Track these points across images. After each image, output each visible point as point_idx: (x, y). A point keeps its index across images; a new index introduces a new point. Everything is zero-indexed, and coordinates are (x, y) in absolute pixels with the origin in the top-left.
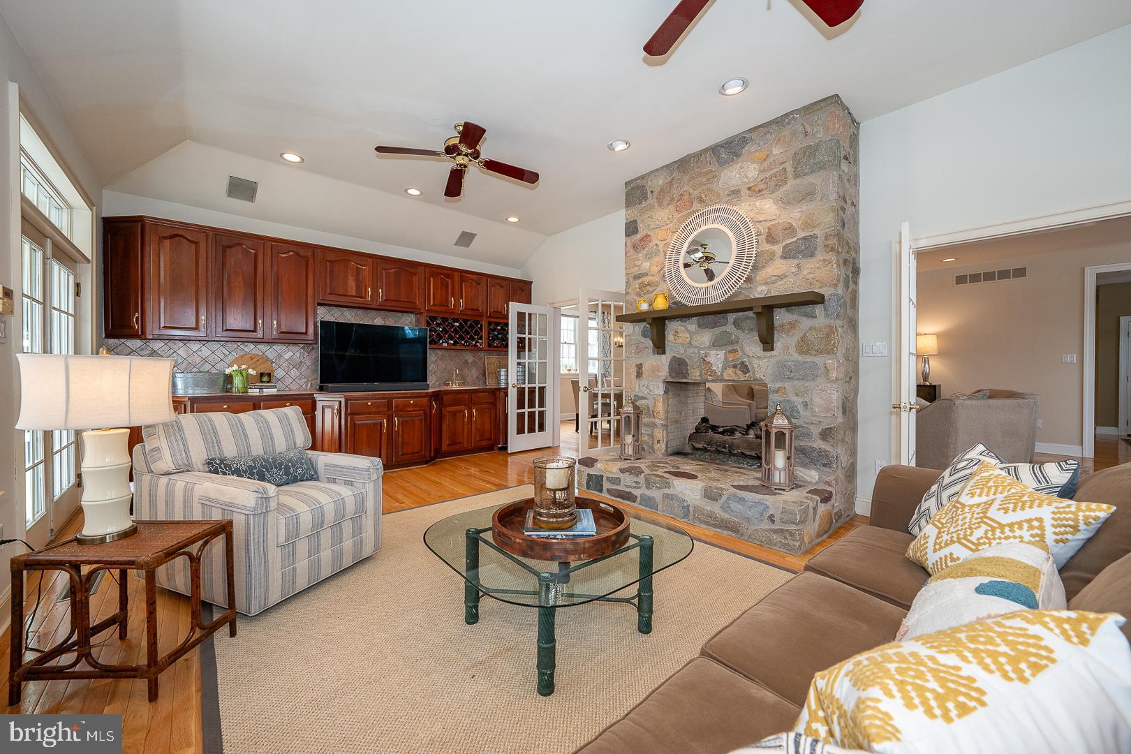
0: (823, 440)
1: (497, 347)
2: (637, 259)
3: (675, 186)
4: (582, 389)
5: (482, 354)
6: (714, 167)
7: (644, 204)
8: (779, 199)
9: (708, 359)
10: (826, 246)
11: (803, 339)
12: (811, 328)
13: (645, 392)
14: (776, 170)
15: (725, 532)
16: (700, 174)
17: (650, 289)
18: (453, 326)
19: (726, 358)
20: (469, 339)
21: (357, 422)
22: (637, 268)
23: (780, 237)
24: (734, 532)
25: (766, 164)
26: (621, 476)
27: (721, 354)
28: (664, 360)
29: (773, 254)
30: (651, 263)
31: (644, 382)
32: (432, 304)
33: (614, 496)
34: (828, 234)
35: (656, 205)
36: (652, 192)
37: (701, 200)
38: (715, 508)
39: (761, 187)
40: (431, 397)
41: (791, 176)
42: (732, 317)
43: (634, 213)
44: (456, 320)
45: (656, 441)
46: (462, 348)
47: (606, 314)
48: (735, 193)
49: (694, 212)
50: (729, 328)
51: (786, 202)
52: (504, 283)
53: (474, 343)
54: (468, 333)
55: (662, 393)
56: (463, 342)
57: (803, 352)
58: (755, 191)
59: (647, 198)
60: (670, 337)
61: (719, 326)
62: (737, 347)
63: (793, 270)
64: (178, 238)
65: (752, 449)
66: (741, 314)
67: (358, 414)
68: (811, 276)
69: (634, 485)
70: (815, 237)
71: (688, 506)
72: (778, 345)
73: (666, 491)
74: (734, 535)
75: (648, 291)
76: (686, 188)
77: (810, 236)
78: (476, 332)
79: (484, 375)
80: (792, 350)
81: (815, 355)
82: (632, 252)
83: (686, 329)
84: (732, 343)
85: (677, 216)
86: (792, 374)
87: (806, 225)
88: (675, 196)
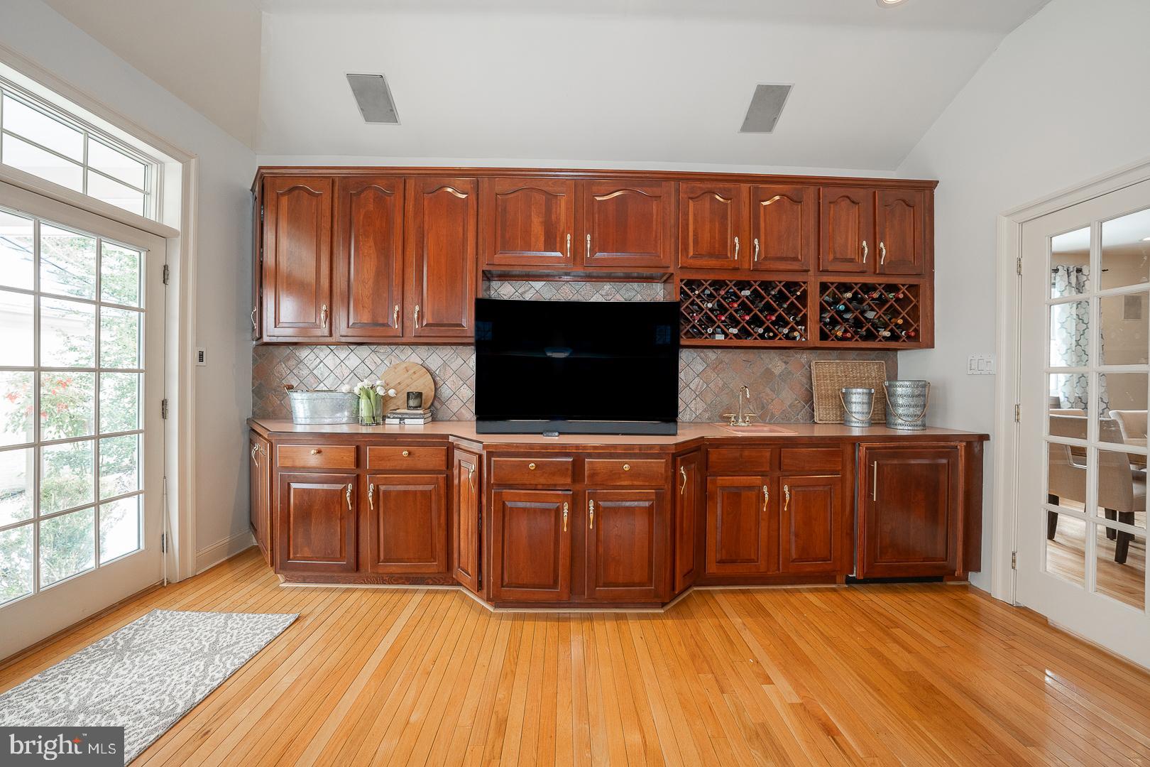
1: (843, 339)
5: (804, 357)
18: (739, 297)
20: (773, 323)
21: (509, 504)
32: (691, 254)
40: (674, 456)
44: (742, 285)
46: (760, 343)
52: (859, 194)
53: (786, 331)
54: (772, 311)
56: (761, 331)
64: (297, 191)
67: (511, 487)
78: (792, 309)
79: (809, 399)
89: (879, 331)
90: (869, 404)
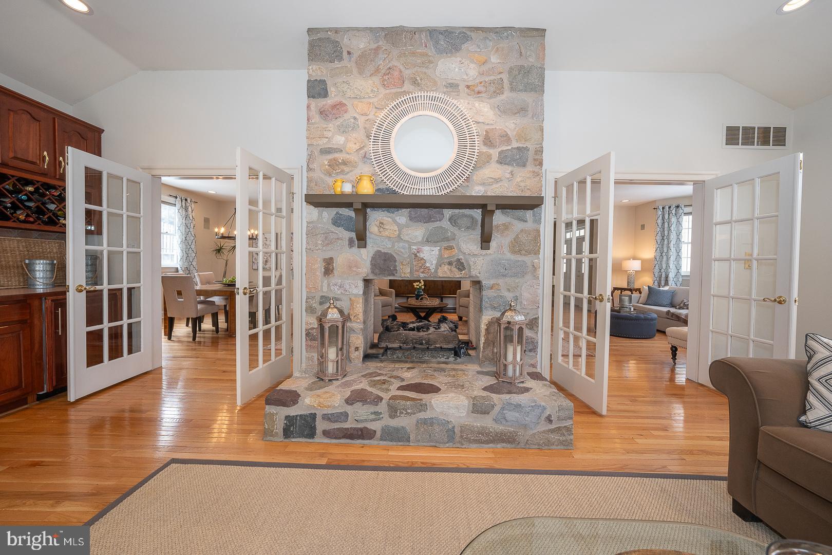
0: (530, 329)
1: (26, 222)
2: (325, 129)
3: (381, 56)
4: (241, 291)
6: (431, 51)
7: (337, 64)
8: (496, 106)
9: (421, 255)
10: (535, 160)
11: (516, 239)
12: (522, 231)
13: (337, 292)
14: (494, 77)
15: (499, 446)
16: (413, 54)
17: (346, 169)
19: (440, 256)
22: (325, 140)
23: (496, 142)
24: (509, 442)
25: (485, 68)
26: (349, 409)
27: (436, 250)
28: (365, 256)
29: (489, 157)
30: (347, 139)
31: (335, 279)
33: (336, 438)
34: (538, 149)
35: (355, 70)
36: (349, 53)
37: (415, 82)
38: (487, 422)
39: (480, 88)
41: (507, 88)
42: (448, 213)
43: (320, 71)
45: (352, 349)
47: (189, 201)
48: (452, 87)
49: (405, 93)
50: (445, 223)
51: (504, 111)
55: (361, 292)
57: (516, 252)
58: (473, 91)
59: (342, 58)
60: (373, 227)
61: (433, 221)
62: (452, 243)
63: (508, 176)
65: (449, 343)
66: (457, 211)
68: (522, 184)
69: (373, 417)
70: (527, 149)
71: (454, 427)
72: (493, 244)
73: (422, 415)
74: (509, 446)
75: (343, 171)
76: (395, 63)
77: (523, 148)
80: (506, 250)
81: (525, 255)
82: (317, 118)
83: (395, 221)
84: (448, 239)
85: (383, 91)
86: (507, 272)
87: (519, 138)
88: (381, 67)
89: (59, 220)
90: (52, 271)
